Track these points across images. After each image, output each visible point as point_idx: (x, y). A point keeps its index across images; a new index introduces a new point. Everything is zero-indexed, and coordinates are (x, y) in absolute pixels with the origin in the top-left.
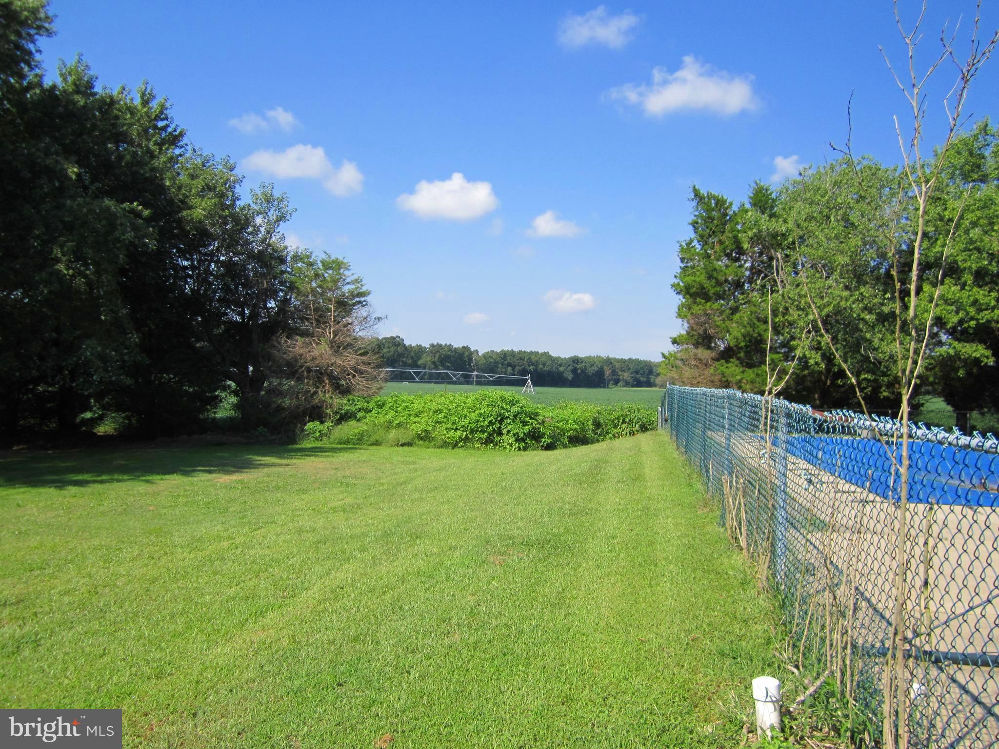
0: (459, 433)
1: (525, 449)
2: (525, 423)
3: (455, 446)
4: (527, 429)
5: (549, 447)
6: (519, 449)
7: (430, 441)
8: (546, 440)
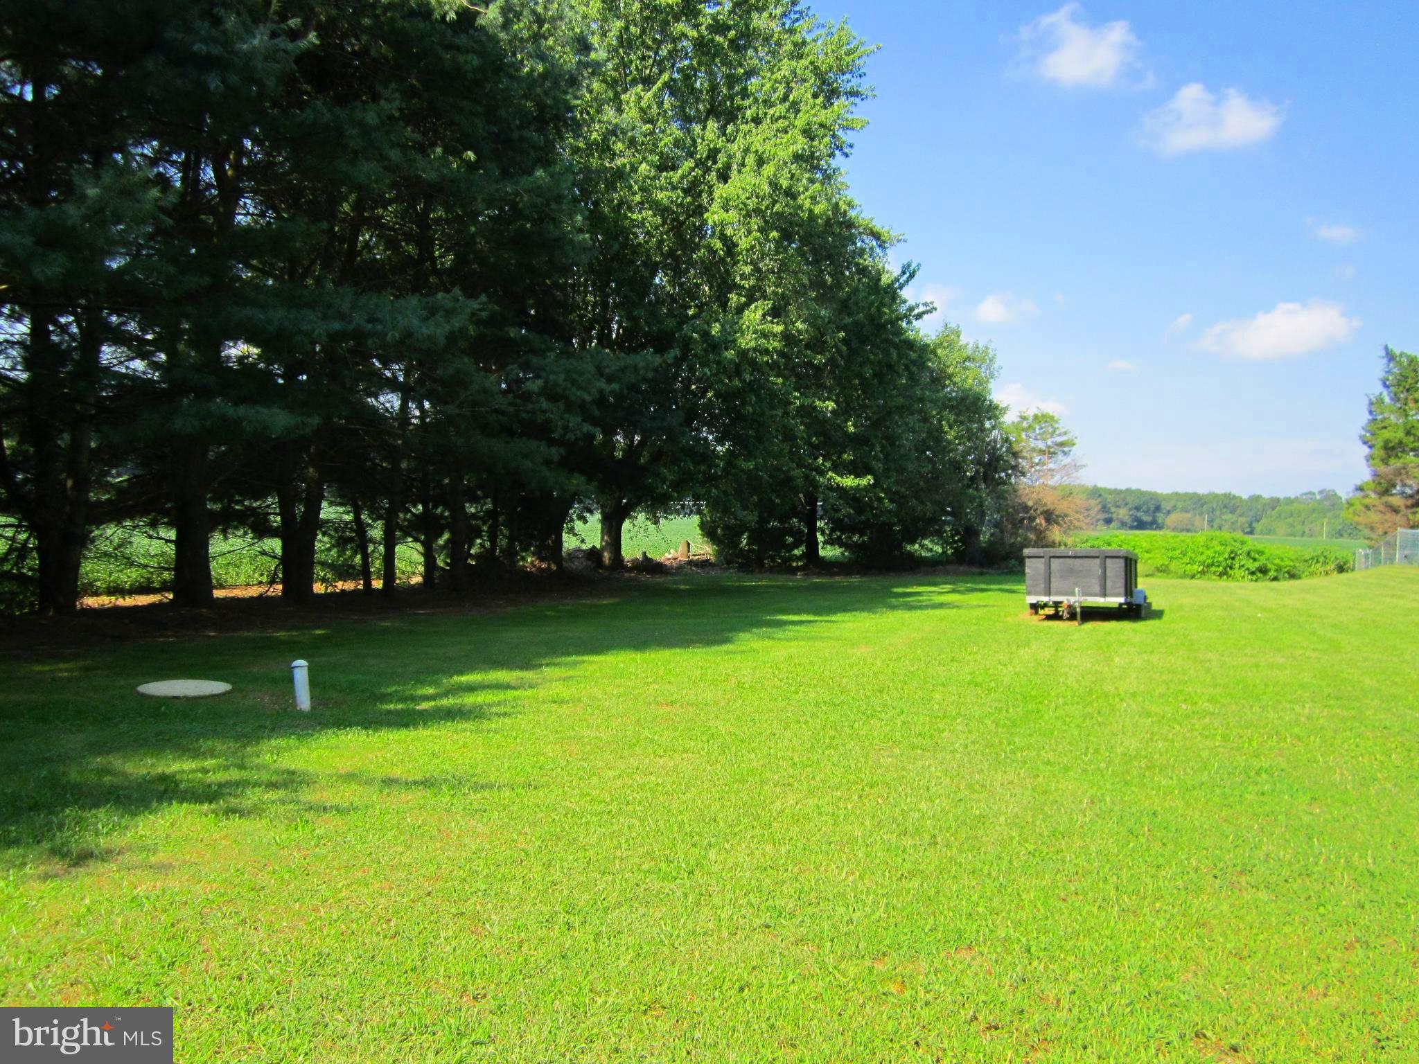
0: (1195, 567)
1: (1256, 580)
2: (1255, 560)
3: (1193, 577)
4: (1257, 564)
5: (1275, 579)
6: (1252, 580)
7: (1168, 574)
8: (1272, 574)
